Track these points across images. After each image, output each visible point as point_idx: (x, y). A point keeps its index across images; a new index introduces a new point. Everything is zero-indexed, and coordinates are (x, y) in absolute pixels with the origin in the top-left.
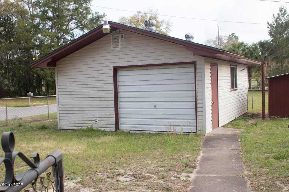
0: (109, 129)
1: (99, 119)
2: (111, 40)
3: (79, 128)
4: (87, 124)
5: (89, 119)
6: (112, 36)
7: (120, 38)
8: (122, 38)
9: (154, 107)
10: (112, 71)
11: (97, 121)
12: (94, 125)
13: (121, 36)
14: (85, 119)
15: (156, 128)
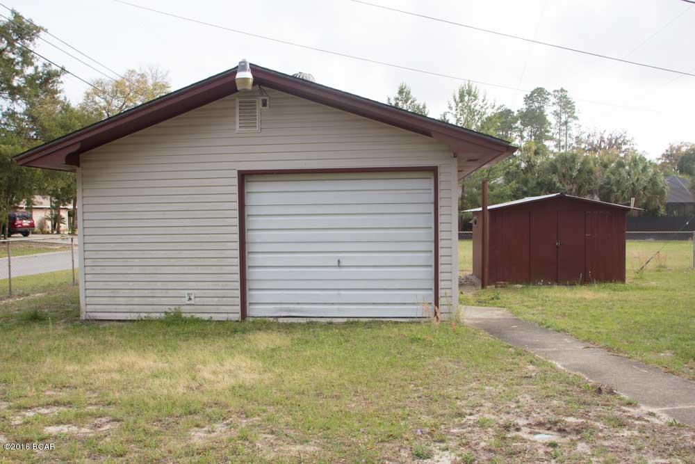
0: (226, 315)
1: (198, 293)
2: (235, 108)
3: (143, 315)
4: (164, 306)
5: (171, 293)
6: (238, 100)
7: (259, 106)
8: (264, 105)
9: (337, 264)
10: (236, 181)
11: (192, 297)
12: (184, 309)
13: (261, 102)
14: (158, 293)
15: (338, 309)
